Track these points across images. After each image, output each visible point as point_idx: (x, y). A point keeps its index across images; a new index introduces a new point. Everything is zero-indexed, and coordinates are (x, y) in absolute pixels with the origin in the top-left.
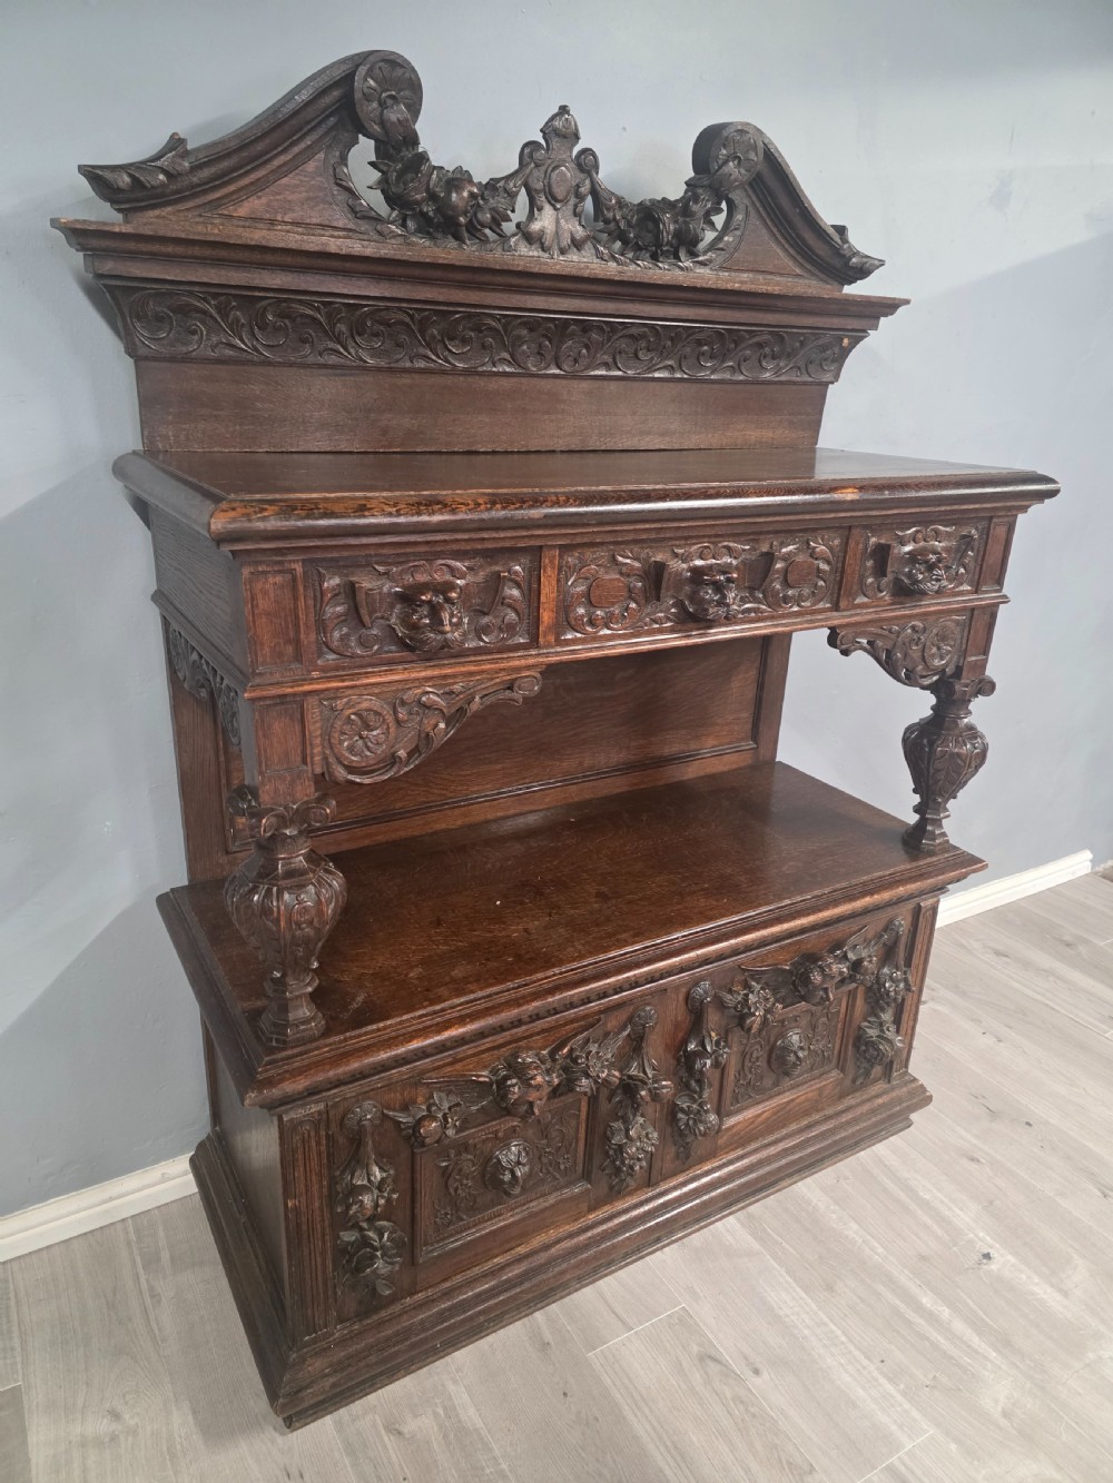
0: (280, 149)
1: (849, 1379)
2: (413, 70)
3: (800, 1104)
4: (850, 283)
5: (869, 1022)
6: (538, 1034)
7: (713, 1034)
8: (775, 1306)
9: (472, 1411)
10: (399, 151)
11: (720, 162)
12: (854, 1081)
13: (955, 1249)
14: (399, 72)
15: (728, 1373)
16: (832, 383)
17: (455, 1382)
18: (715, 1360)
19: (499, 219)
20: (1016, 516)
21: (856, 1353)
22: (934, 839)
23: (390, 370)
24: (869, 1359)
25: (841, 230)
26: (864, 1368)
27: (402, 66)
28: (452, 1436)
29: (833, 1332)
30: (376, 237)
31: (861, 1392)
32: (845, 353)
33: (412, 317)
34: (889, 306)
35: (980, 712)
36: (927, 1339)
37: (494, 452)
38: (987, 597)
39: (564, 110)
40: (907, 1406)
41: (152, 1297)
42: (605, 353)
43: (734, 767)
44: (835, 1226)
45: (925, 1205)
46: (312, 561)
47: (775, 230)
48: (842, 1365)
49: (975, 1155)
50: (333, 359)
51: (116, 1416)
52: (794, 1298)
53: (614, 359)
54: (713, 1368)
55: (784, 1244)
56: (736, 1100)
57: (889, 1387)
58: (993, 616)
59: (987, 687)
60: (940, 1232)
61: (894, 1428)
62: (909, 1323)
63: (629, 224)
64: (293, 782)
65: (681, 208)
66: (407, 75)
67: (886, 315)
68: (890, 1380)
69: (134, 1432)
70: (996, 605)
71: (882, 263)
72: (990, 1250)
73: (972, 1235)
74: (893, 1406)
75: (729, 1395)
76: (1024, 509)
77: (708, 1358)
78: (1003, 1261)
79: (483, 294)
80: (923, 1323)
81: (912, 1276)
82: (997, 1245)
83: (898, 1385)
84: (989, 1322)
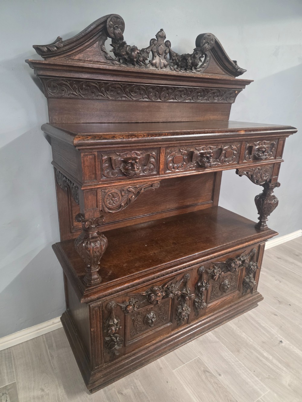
0: (87, 41)
1: (245, 377)
2: (123, 19)
3: (227, 300)
4: (237, 76)
5: (247, 277)
6: (159, 281)
7: (205, 281)
8: (224, 357)
9: (142, 387)
10: (118, 42)
11: (203, 44)
12: (242, 294)
13: (272, 340)
14: (119, 20)
15: (212, 376)
16: (233, 103)
17: (137, 379)
18: (208, 372)
19: (145, 59)
20: (285, 138)
21: (247, 369)
22: (264, 227)
23: (116, 100)
24: (250, 370)
25: (235, 62)
26: (249, 373)
27: (119, 18)
28: (136, 394)
29: (240, 363)
30: (112, 64)
31: (249, 380)
32: (236, 95)
33: (121, 86)
34: (248, 82)
35: (276, 192)
36: (267, 365)
37: (143, 123)
38: (278, 160)
39: (162, 30)
40: (262, 384)
41: (51, 356)
42: (173, 95)
43: (207, 208)
44: (239, 334)
45: (263, 328)
46: (100, 151)
47: (217, 62)
48: (243, 372)
49: (276, 314)
50: (100, 98)
51: (43, 390)
52: (229, 354)
53: (175, 97)
54: (208, 374)
55: (225, 339)
56: (211, 299)
57: (257, 379)
58: (280, 165)
59: (278, 185)
60: (268, 335)
61: (259, 390)
62: (261, 361)
63: (179, 61)
64: (94, 212)
65: (193, 56)
66: (121, 21)
67: (247, 85)
68: (257, 377)
69: (48, 394)
70: (280, 162)
71: (246, 71)
72: (282, 340)
73: (277, 336)
74: (258, 384)
75: (213, 382)
76: (288, 136)
77: (206, 371)
78: (286, 343)
79: (140, 80)
80: (265, 360)
81: (261, 347)
82: (284, 339)
83: (259, 378)
84: (283, 360)
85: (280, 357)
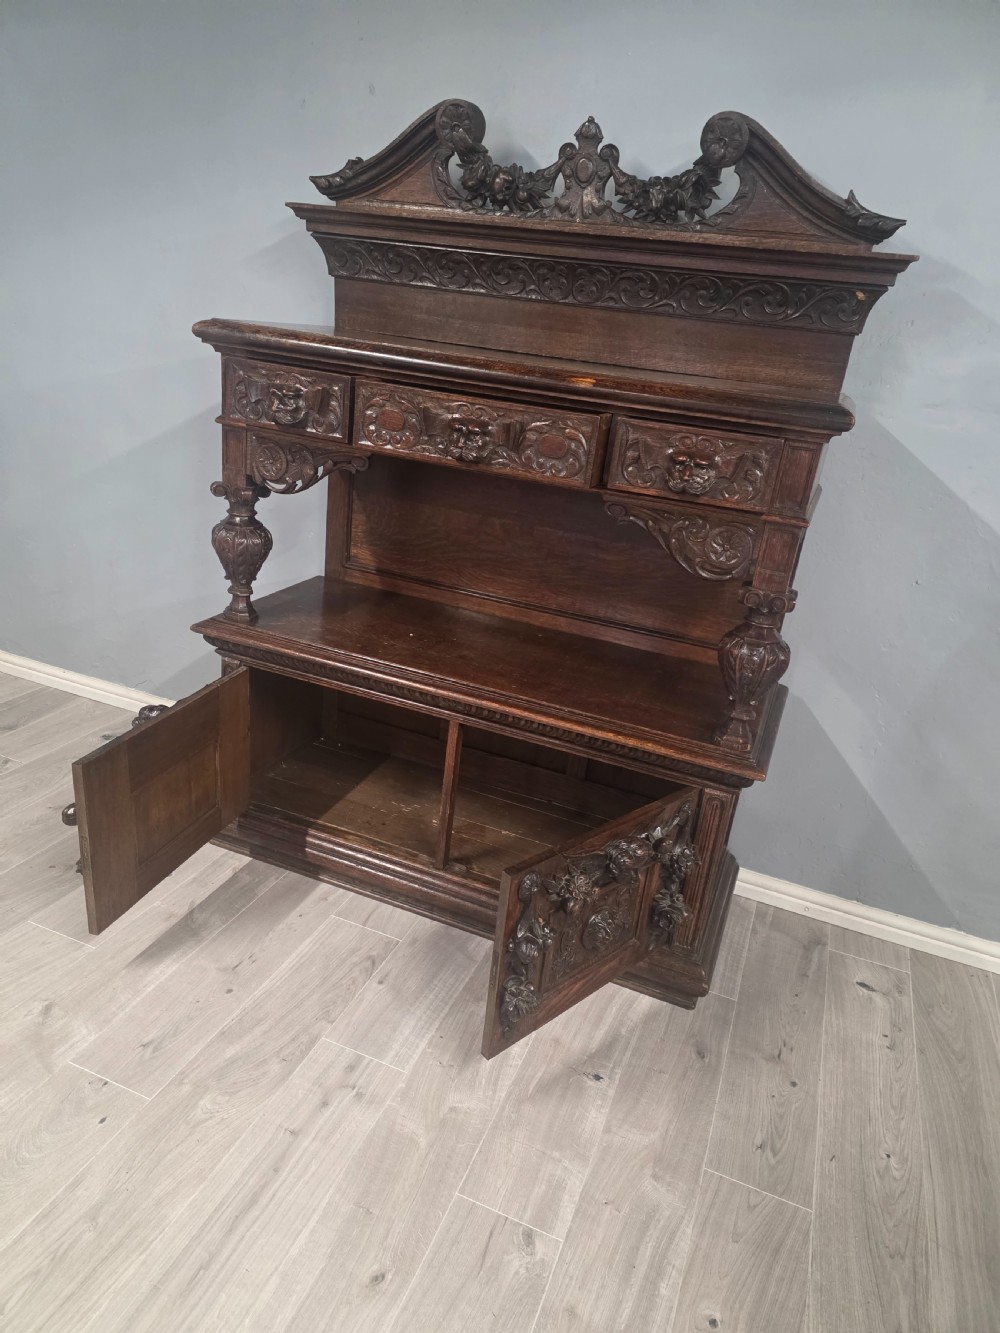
0: (405, 161)
1: (411, 1024)
2: (476, 108)
4: (878, 242)
5: (662, 894)
9: (264, 890)
11: (708, 144)
14: (461, 110)
16: (857, 334)
18: (374, 963)
19: (537, 196)
21: (436, 1023)
23: (460, 292)
24: (437, 1029)
26: (428, 1029)
27: (462, 107)
31: (406, 1033)
33: (468, 258)
34: (901, 263)
39: (591, 120)
40: (416, 1056)
42: (610, 291)
47: (785, 197)
52: (454, 985)
57: (424, 1043)
63: (636, 196)
66: (465, 111)
67: (901, 271)
68: (430, 1044)
71: (903, 223)
72: (606, 1079)
73: (611, 1065)
74: (410, 1049)
75: (353, 975)
77: (372, 960)
78: (603, 1088)
82: (616, 1082)
83: (428, 1049)
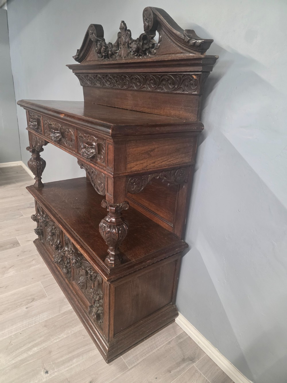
1: (19, 325)
8: (43, 314)
13: (52, 363)
15: (28, 303)
21: (25, 328)
24: (23, 330)
26: (21, 329)
29: (32, 324)
31: (14, 327)
36: (24, 346)
39: (123, 21)
40: (7, 336)
42: (131, 83)
44: (66, 331)
45: (71, 359)
48: (23, 324)
52: (44, 318)
55: (61, 318)
57: (14, 333)
60: (59, 360)
61: (3, 332)
62: (30, 343)
68: (15, 334)
72: (49, 374)
73: (56, 370)
74: (9, 333)
75: (23, 303)
77: (33, 300)
78: (44, 377)
80: (29, 346)
81: (44, 347)
82: (50, 377)
83: (13, 335)
84: (23, 365)
85: (28, 363)
